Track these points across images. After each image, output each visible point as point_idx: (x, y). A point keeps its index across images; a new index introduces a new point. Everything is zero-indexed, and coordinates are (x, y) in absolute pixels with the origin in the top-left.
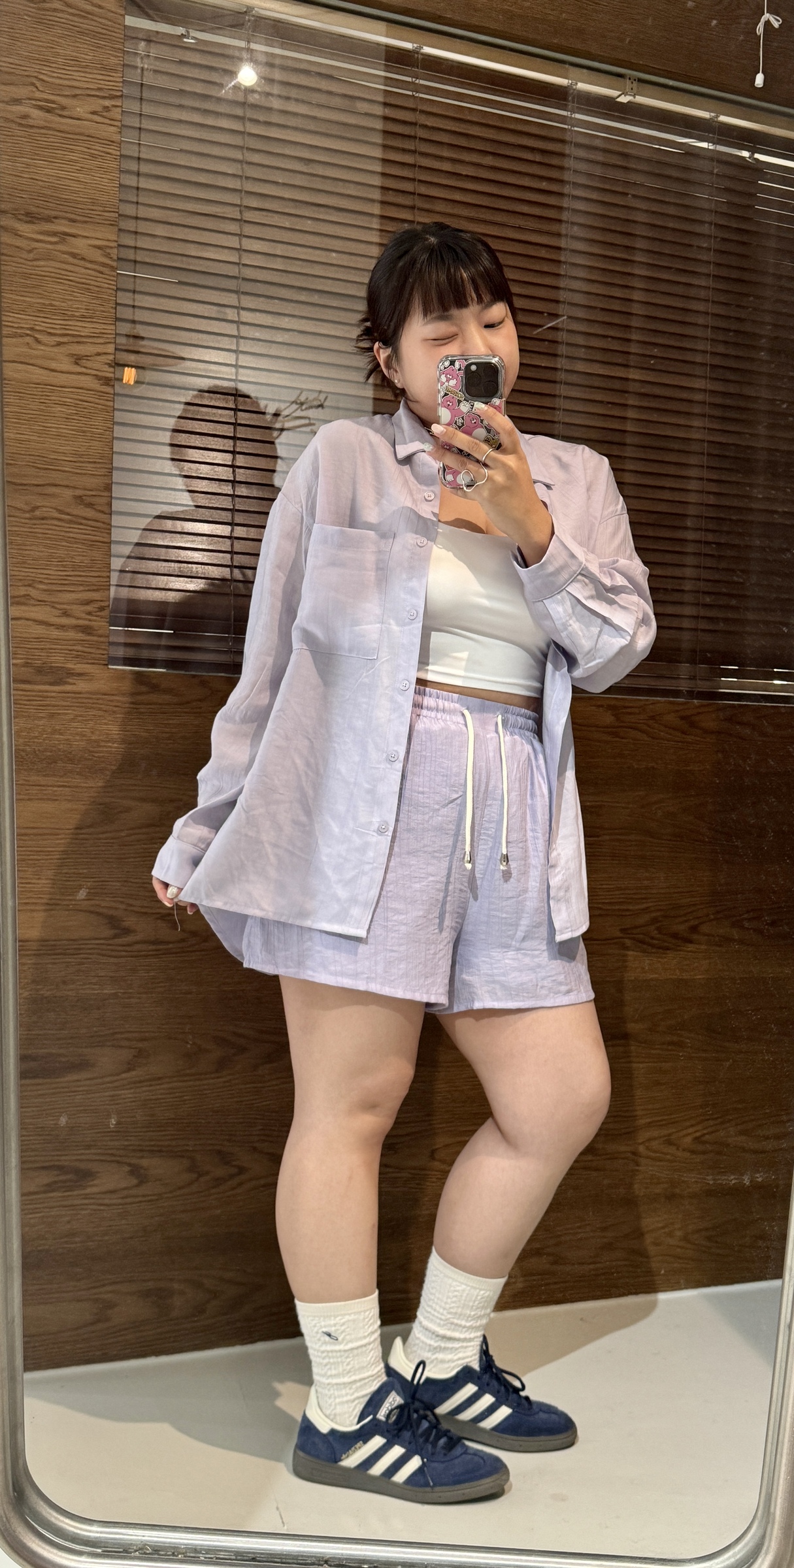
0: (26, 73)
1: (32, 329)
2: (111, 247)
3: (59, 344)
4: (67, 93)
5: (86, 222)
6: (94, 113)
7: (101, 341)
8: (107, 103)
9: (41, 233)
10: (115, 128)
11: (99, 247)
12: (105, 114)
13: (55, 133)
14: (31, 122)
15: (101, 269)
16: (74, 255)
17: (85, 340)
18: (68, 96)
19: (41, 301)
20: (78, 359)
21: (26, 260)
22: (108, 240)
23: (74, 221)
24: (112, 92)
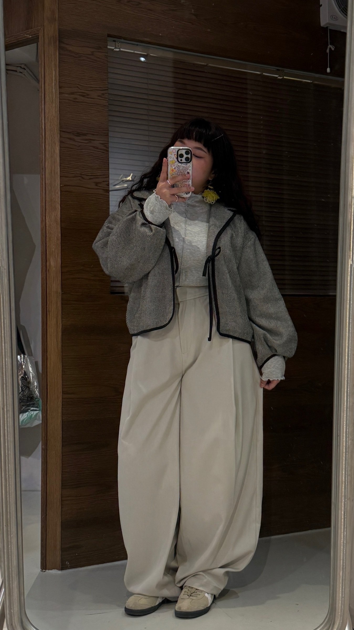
0: (75, 83)
1: (81, 174)
2: (106, 143)
3: (90, 179)
4: (89, 90)
5: (97, 135)
6: (99, 96)
7: (105, 177)
8: (103, 92)
9: (82, 140)
10: (107, 101)
11: (102, 144)
12: (101, 96)
13: (87, 104)
14: (77, 100)
15: (104, 151)
16: (94, 147)
17: (98, 177)
18: (88, 90)
19: (82, 164)
20: (97, 184)
21: (77, 149)
22: (106, 141)
23: (93, 135)
24: (104, 88)
